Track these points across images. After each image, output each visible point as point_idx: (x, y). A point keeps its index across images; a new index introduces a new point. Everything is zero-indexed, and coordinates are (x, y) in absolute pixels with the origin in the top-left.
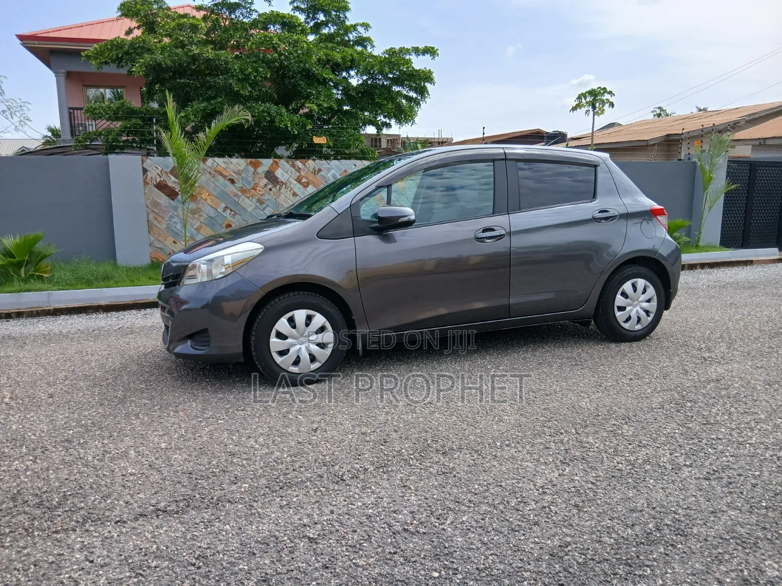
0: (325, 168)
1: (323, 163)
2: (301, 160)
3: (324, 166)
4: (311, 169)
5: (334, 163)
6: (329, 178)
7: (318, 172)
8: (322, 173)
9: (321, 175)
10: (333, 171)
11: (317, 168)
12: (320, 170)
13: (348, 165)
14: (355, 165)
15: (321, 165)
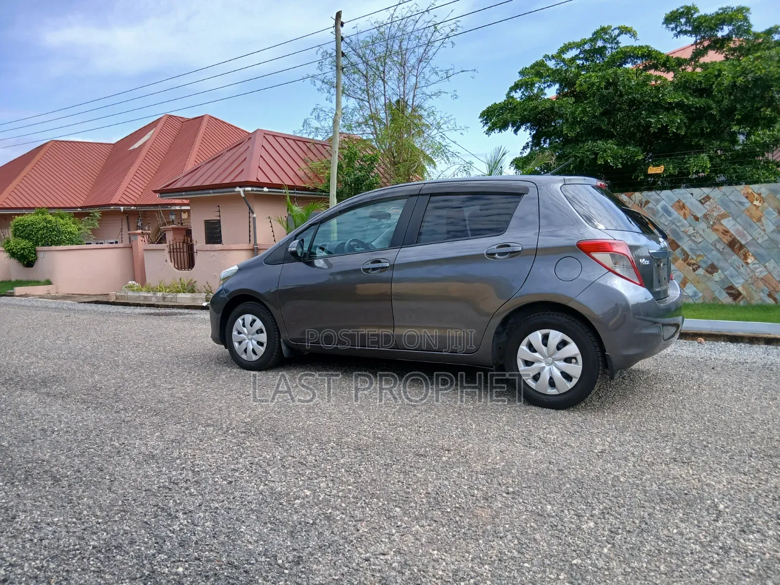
0: (654, 200)
1: (653, 195)
2: (626, 193)
3: (653, 197)
4: (637, 202)
5: (666, 193)
6: (658, 210)
7: (645, 205)
8: (650, 205)
9: (649, 208)
10: (663, 203)
11: (644, 201)
12: (647, 202)
13: (682, 194)
14: (692, 194)
15: (649, 196)
